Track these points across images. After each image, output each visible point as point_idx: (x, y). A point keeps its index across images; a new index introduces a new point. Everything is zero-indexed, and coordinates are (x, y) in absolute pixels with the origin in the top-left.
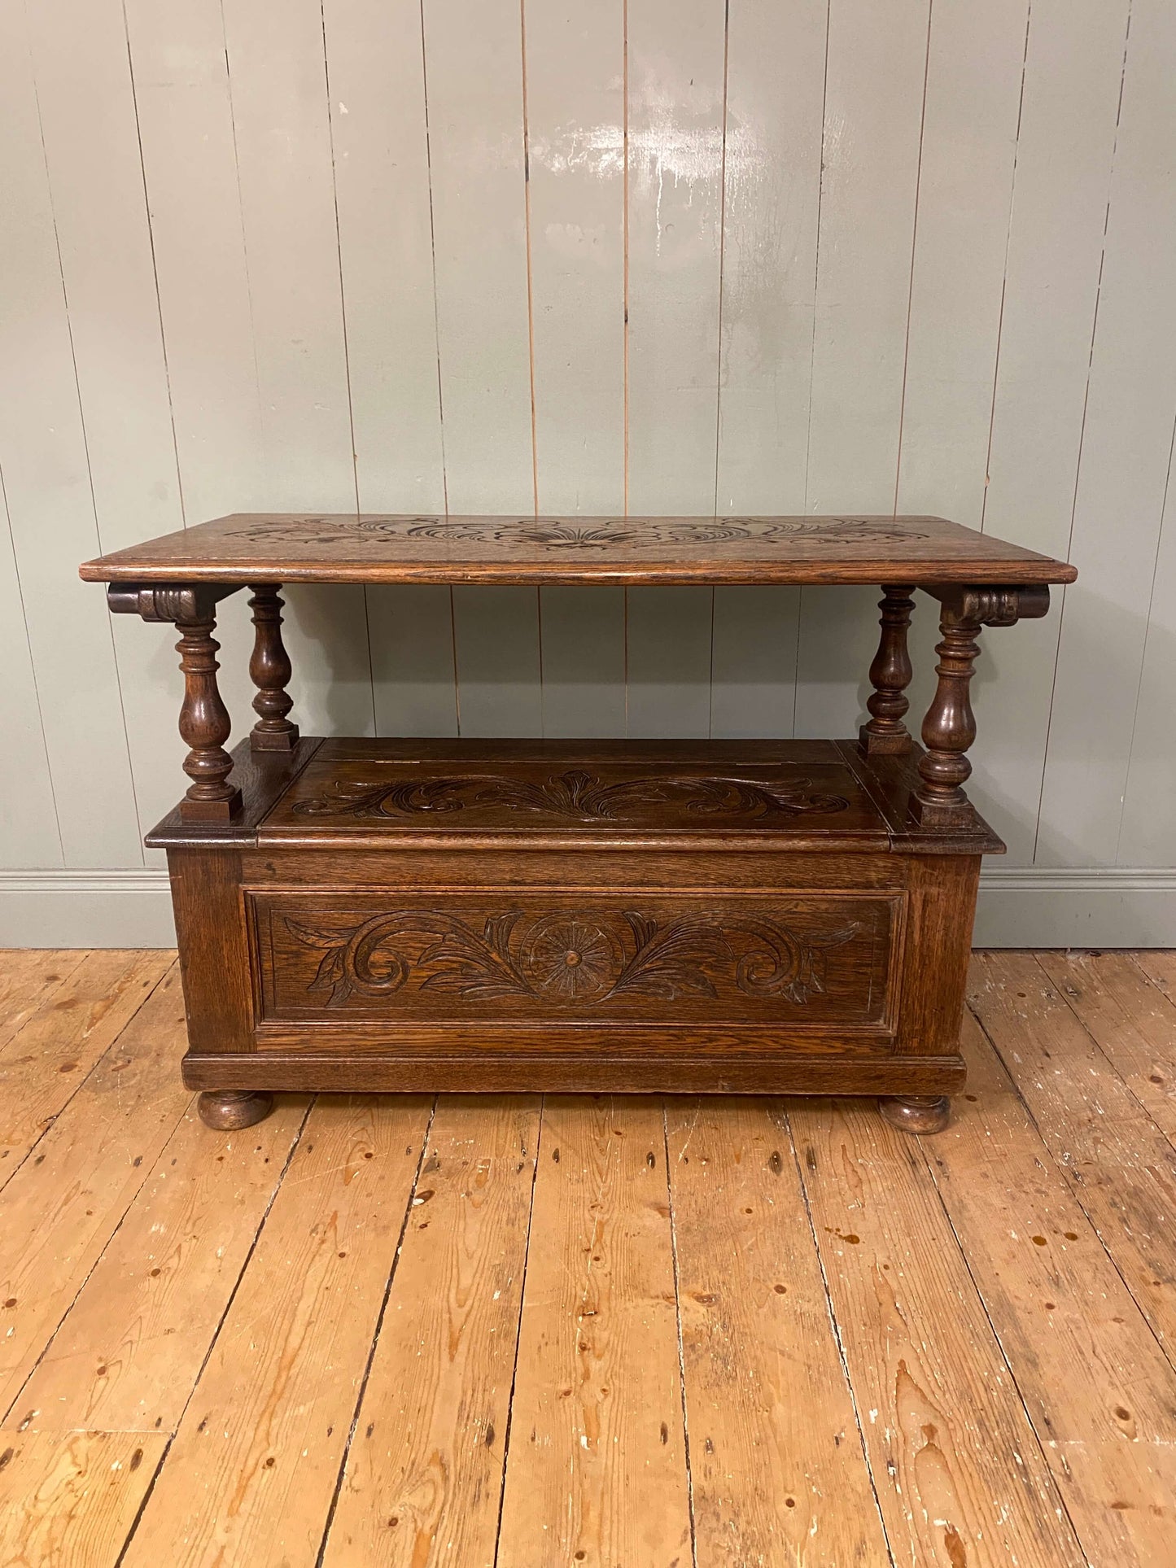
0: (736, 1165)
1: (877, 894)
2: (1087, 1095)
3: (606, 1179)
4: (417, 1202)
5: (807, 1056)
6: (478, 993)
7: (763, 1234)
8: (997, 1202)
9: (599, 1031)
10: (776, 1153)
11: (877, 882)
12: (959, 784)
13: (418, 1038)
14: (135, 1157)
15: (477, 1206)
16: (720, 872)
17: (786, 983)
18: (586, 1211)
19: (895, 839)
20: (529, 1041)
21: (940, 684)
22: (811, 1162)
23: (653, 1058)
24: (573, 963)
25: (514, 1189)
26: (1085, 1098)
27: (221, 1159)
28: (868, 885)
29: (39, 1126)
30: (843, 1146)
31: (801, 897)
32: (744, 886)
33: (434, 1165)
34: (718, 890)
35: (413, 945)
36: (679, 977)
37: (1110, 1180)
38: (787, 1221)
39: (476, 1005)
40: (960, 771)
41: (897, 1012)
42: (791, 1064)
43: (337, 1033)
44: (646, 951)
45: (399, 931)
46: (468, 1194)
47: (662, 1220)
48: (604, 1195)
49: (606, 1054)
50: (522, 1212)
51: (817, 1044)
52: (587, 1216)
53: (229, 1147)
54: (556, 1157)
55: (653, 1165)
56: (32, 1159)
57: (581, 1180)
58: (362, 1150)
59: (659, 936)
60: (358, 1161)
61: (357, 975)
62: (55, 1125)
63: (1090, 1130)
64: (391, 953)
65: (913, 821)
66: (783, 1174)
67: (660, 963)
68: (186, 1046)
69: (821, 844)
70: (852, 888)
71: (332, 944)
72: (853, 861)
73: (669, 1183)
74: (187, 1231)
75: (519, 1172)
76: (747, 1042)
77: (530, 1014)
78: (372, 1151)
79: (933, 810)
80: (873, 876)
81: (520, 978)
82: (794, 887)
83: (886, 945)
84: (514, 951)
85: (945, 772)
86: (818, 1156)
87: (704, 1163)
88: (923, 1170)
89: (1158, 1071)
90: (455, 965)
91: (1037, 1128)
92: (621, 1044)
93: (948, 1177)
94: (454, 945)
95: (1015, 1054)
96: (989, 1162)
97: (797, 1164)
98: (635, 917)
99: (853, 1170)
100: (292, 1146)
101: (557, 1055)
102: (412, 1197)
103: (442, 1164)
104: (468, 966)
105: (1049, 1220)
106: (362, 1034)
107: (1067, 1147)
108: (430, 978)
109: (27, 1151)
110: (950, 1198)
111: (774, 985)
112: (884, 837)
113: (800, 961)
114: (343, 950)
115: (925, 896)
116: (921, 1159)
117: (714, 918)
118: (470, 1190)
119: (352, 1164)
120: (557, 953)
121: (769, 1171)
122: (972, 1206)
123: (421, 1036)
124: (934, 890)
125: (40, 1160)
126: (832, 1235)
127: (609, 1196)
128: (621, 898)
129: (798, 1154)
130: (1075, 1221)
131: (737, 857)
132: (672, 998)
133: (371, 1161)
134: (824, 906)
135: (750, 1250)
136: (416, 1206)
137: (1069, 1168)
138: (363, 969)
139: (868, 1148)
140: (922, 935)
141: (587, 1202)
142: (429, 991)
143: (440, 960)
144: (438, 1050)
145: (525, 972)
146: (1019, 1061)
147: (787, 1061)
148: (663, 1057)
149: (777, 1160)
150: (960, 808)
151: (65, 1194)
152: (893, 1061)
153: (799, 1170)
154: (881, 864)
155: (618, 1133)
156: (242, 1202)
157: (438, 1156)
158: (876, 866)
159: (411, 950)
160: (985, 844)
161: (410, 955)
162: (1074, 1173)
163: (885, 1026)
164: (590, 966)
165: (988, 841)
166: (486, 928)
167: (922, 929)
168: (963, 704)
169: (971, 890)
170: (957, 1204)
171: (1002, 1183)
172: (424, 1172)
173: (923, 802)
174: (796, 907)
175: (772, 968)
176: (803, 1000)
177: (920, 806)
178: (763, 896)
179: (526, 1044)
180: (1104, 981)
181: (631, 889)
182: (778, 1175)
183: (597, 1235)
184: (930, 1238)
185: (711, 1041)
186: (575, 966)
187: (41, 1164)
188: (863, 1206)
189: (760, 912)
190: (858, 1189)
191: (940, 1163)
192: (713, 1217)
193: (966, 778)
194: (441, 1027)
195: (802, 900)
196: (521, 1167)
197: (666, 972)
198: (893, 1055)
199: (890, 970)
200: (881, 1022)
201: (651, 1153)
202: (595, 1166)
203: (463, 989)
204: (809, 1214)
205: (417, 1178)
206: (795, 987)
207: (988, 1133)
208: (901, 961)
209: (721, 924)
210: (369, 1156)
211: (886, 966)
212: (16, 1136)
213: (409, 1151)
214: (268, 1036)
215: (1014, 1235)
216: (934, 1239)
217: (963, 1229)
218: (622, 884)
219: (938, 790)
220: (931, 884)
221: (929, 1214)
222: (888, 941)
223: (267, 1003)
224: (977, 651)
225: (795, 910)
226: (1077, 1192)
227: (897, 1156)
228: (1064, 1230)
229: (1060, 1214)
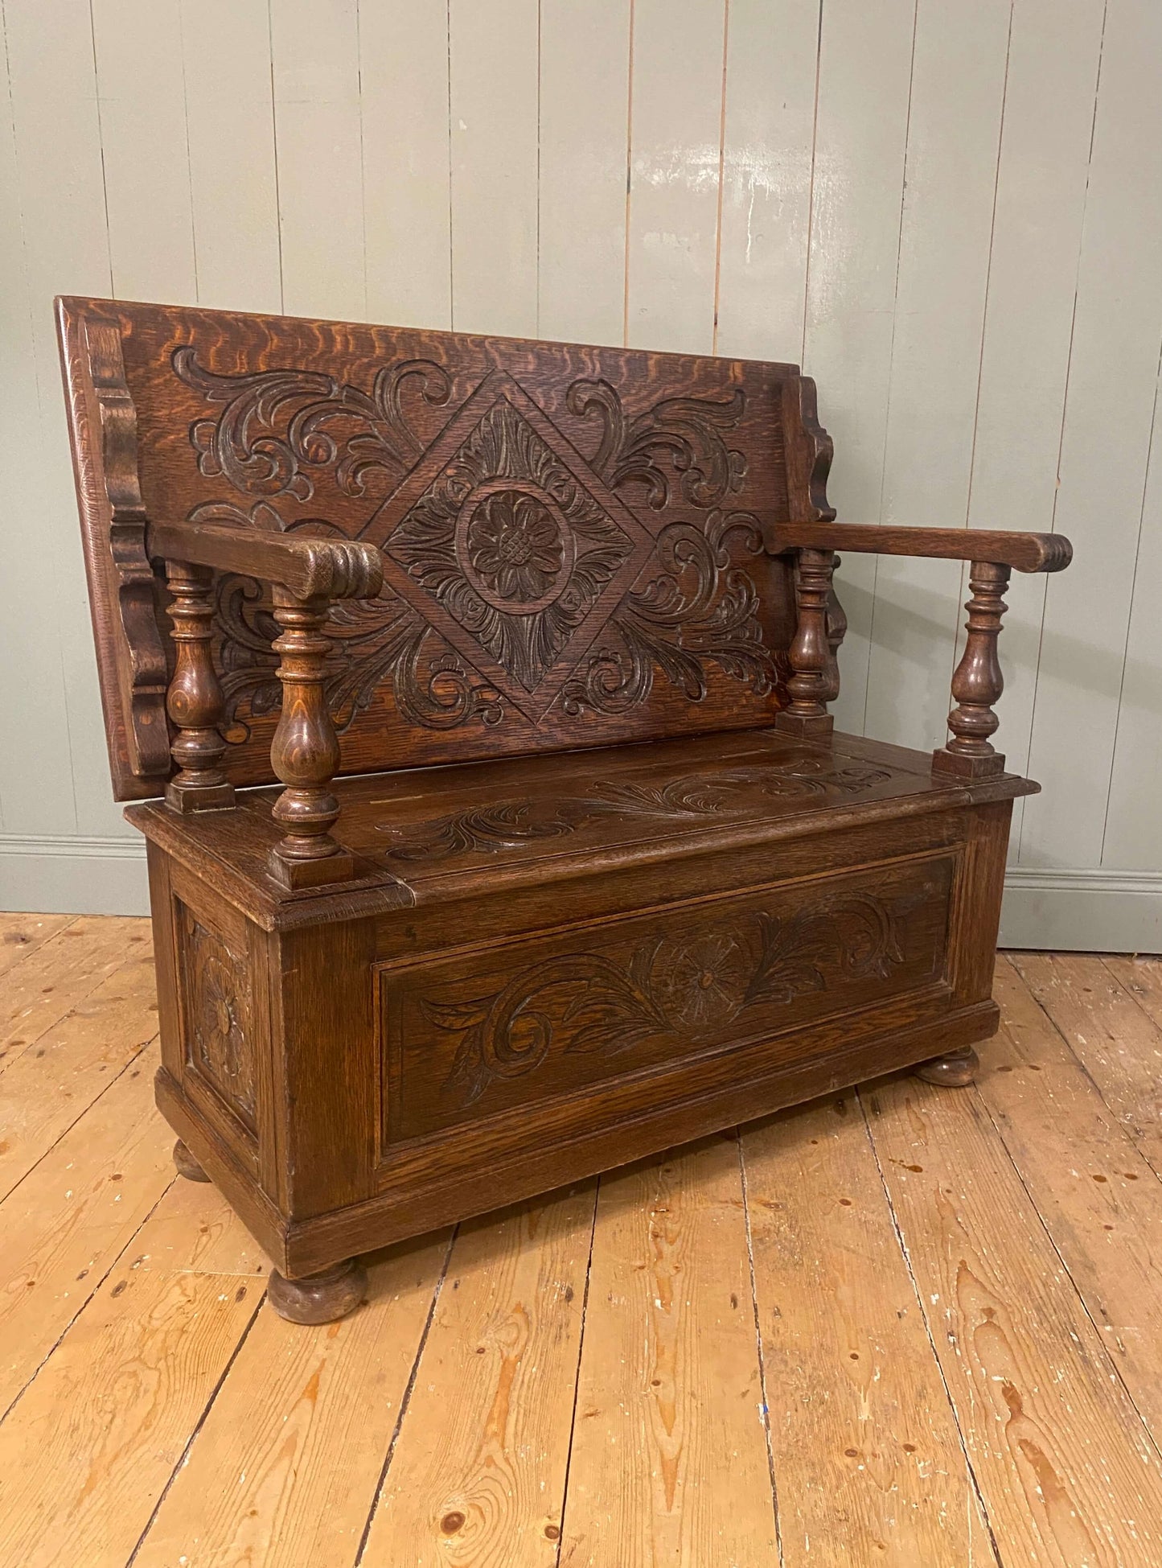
2: (1150, 1070)
7: (828, 1159)
8: (1058, 1148)
22: (875, 1108)
26: (1149, 1073)
30: (907, 1099)
38: (852, 1151)
41: (956, 966)
47: (731, 1145)
63: (1152, 1098)
66: (847, 1116)
86: (882, 1104)
88: (986, 1120)
91: (1100, 1094)
93: (1010, 1127)
95: (1078, 1036)
96: (1052, 1117)
97: (862, 1109)
99: (918, 1117)
105: (1110, 1165)
107: (1128, 1109)
110: (1012, 1143)
116: (983, 1112)
121: (834, 1114)
122: (1033, 1150)
126: (896, 1164)
129: (863, 1102)
130: (1135, 1165)
135: (815, 1171)
137: (1131, 1125)
139: (932, 1100)
149: (842, 1105)
152: (951, 1016)
153: (864, 1115)
162: (1135, 1129)
163: (944, 985)
170: (1018, 1147)
171: (1063, 1134)
182: (844, 1115)
184: (992, 1171)
188: (926, 1144)
190: (922, 1131)
191: (1002, 1116)
192: (781, 1144)
198: (950, 1011)
200: (941, 982)
204: (874, 1148)
207: (1051, 1096)
215: (1075, 1175)
216: (995, 1173)
217: (1024, 1168)
221: (991, 1154)
226: (1138, 1143)
227: (960, 1109)
228: (1125, 1171)
229: (1120, 1159)
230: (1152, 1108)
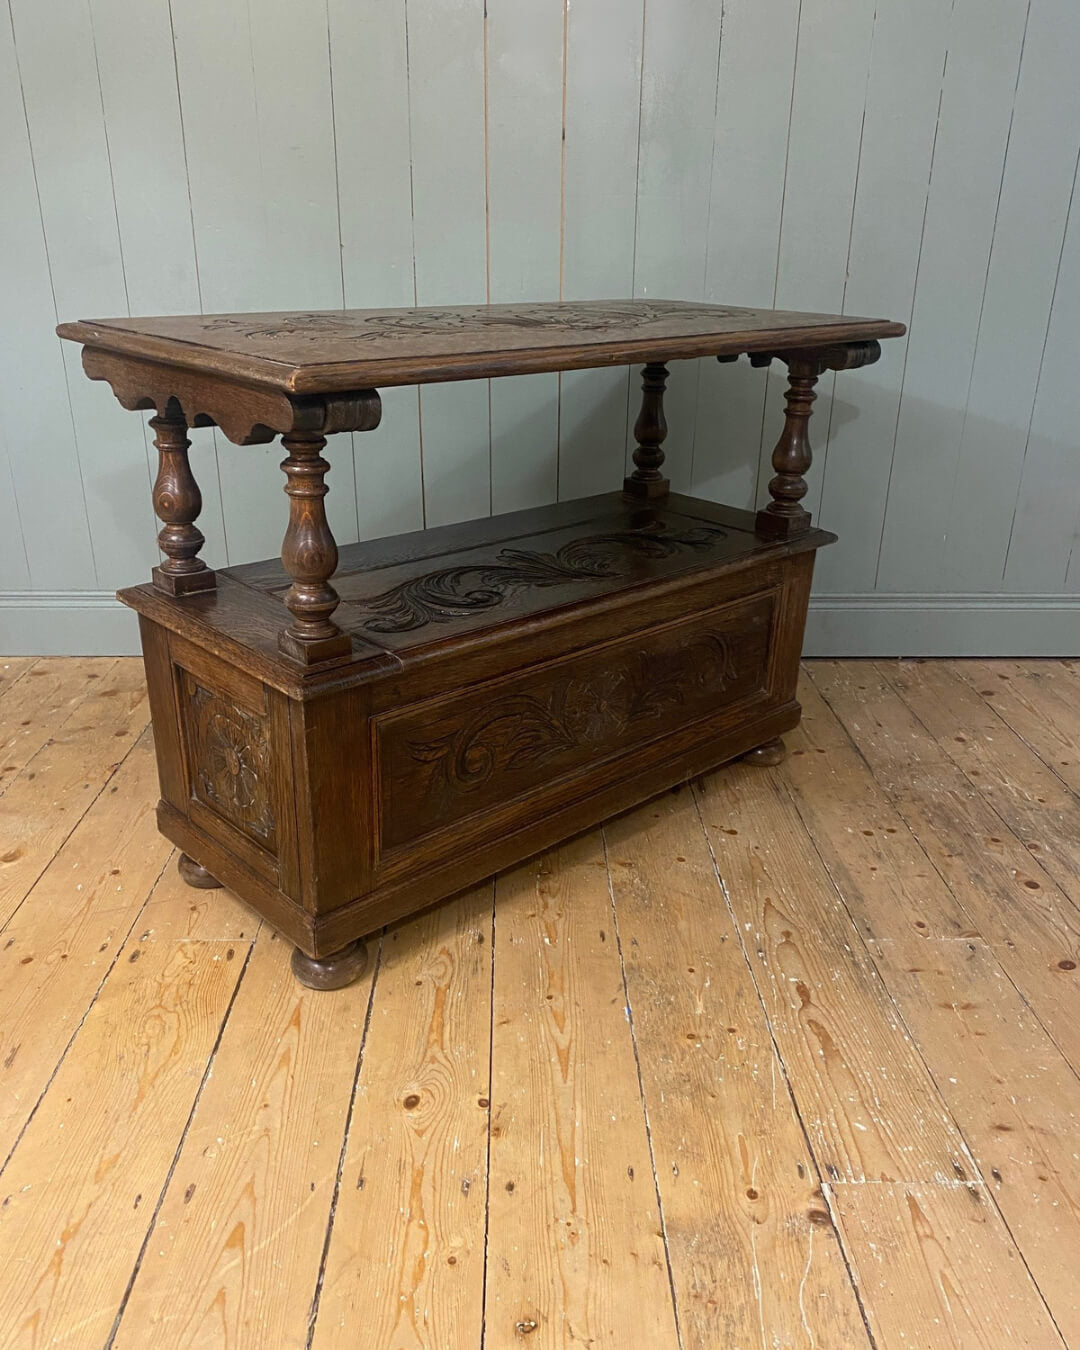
2: (908, 749)
8: (838, 812)
26: (907, 752)
37: (921, 799)
63: (908, 771)
88: (784, 793)
89: (962, 735)
91: (870, 771)
93: (803, 798)
95: (857, 726)
96: (834, 789)
105: (875, 822)
107: (891, 780)
110: (803, 808)
116: (783, 787)
122: (819, 814)
130: (894, 822)
137: (892, 792)
146: (859, 729)
162: (895, 795)
170: (807, 813)
171: (842, 801)
180: (927, 679)
188: (740, 813)
190: (738, 804)
191: (797, 790)
207: (833, 772)
215: (850, 830)
216: (791, 832)
217: (812, 828)
226: (897, 806)
228: (887, 827)
229: (883, 817)
230: (908, 778)
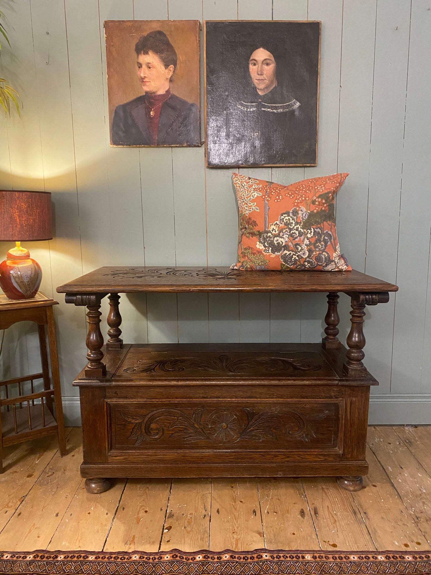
0: (287, 514)
1: (333, 401)
2: (418, 484)
3: (238, 521)
4: (166, 531)
5: (310, 462)
6: (190, 439)
7: (300, 543)
8: (389, 530)
9: (234, 454)
10: (302, 509)
11: (334, 396)
12: (361, 360)
13: (168, 457)
14: (56, 513)
15: (188, 532)
16: (278, 393)
17: (302, 434)
18: (231, 535)
19: (340, 380)
20: (208, 458)
21: (352, 325)
22: (316, 513)
23: (255, 463)
24: (225, 428)
25: (202, 525)
26: (418, 486)
27: (89, 513)
28: (331, 397)
29: (19, 500)
30: (328, 506)
31: (307, 402)
32: (287, 398)
33: (171, 516)
34: (277, 399)
35: (166, 421)
36: (264, 433)
38: (309, 538)
39: (189, 444)
40: (361, 356)
41: (342, 444)
42: (305, 465)
43: (138, 455)
44: (251, 423)
45: (161, 416)
46: (185, 528)
47: (261, 538)
48: (237, 528)
49: (237, 463)
50: (206, 535)
51: (314, 457)
52: (231, 536)
53: (92, 508)
54: (218, 511)
55: (255, 515)
56: (16, 514)
57: (228, 521)
58: (143, 509)
59: (256, 417)
60: (142, 514)
61: (146, 433)
62: (25, 499)
63: (421, 499)
64: (158, 425)
65: (345, 374)
66: (305, 518)
67: (256, 428)
68: (82, 461)
69: (314, 382)
70: (325, 398)
71: (137, 422)
72: (325, 389)
73: (262, 522)
74: (77, 544)
75: (204, 518)
76: (288, 457)
77: (209, 447)
78: (147, 510)
79: (352, 370)
80: (333, 394)
81: (205, 434)
82: (304, 398)
83: (337, 420)
84: (203, 423)
85: (356, 356)
86: (318, 510)
87: (275, 514)
88: (359, 516)
90: (181, 429)
91: (401, 498)
92: (242, 458)
93: (369, 519)
94: (181, 421)
95: (390, 468)
96: (384, 512)
97: (311, 514)
98: (247, 410)
99: (332, 516)
100: (116, 508)
101: (219, 463)
102: (163, 529)
103: (175, 515)
104: (187, 429)
105: (409, 537)
106: (147, 456)
107: (413, 506)
108: (172, 434)
109: (14, 511)
110: (371, 527)
111: (298, 435)
112: (336, 380)
113: (307, 426)
114: (140, 424)
115: (351, 401)
116: (358, 511)
117: (275, 410)
118: (186, 526)
119: (140, 515)
120: (219, 424)
121: (300, 517)
122: (379, 531)
123: (169, 456)
124: (354, 399)
125: (19, 514)
126: (327, 544)
127: (240, 528)
128: (242, 403)
129: (311, 510)
130: (419, 537)
131: (284, 387)
132: (261, 441)
133: (147, 514)
134: (316, 405)
136: (165, 533)
137: (415, 515)
138: (148, 431)
139: (337, 507)
140: (350, 416)
141: (231, 531)
142: (171, 439)
143: (176, 427)
144: (175, 461)
145: (207, 432)
146: (391, 470)
147: (303, 464)
148: (258, 463)
149: (303, 512)
150: (361, 369)
151: (29, 529)
152: (342, 463)
153: (312, 516)
154: (335, 389)
155: (241, 502)
156: (98, 532)
157: (172, 512)
158: (333, 390)
159: (166, 423)
160: (371, 382)
161: (165, 425)
162: (416, 517)
163: (338, 450)
164: (230, 428)
165: (372, 381)
166: (193, 415)
167: (350, 413)
168: (360, 332)
169: (367, 399)
170: (373, 530)
171: (390, 521)
172: (168, 518)
173: (348, 367)
174: (305, 406)
175: (297, 429)
176: (309, 441)
177: (348, 369)
178: (293, 402)
179: (208, 459)
180: (420, 437)
181: (247, 400)
182: (304, 518)
183: (235, 544)
184: (364, 545)
185: (275, 457)
186: (225, 429)
187: (20, 516)
188: (337, 531)
189: (293, 408)
190: (335, 524)
191: (365, 513)
192: (280, 537)
193: (363, 358)
194: (176, 452)
195: (307, 403)
196: (205, 516)
197: (259, 431)
198: (342, 461)
199: (340, 429)
200: (337, 448)
201: (254, 510)
202: (233, 515)
203: (184, 438)
204: (317, 535)
205: (165, 521)
206: (305, 436)
207: (382, 500)
208: (343, 425)
209: (278, 412)
210: (146, 512)
211: (338, 427)
212: (10, 504)
213: (161, 510)
214: (113, 457)
215: (396, 543)
216: (366, 545)
217: (376, 541)
218: (242, 398)
219: (353, 362)
220: (353, 397)
221: (363, 534)
222: (338, 418)
223: (113, 444)
224: (365, 314)
225: (305, 407)
226: (419, 525)
227: (348, 510)
228: (416, 541)
229: (413, 534)
230: (421, 504)
